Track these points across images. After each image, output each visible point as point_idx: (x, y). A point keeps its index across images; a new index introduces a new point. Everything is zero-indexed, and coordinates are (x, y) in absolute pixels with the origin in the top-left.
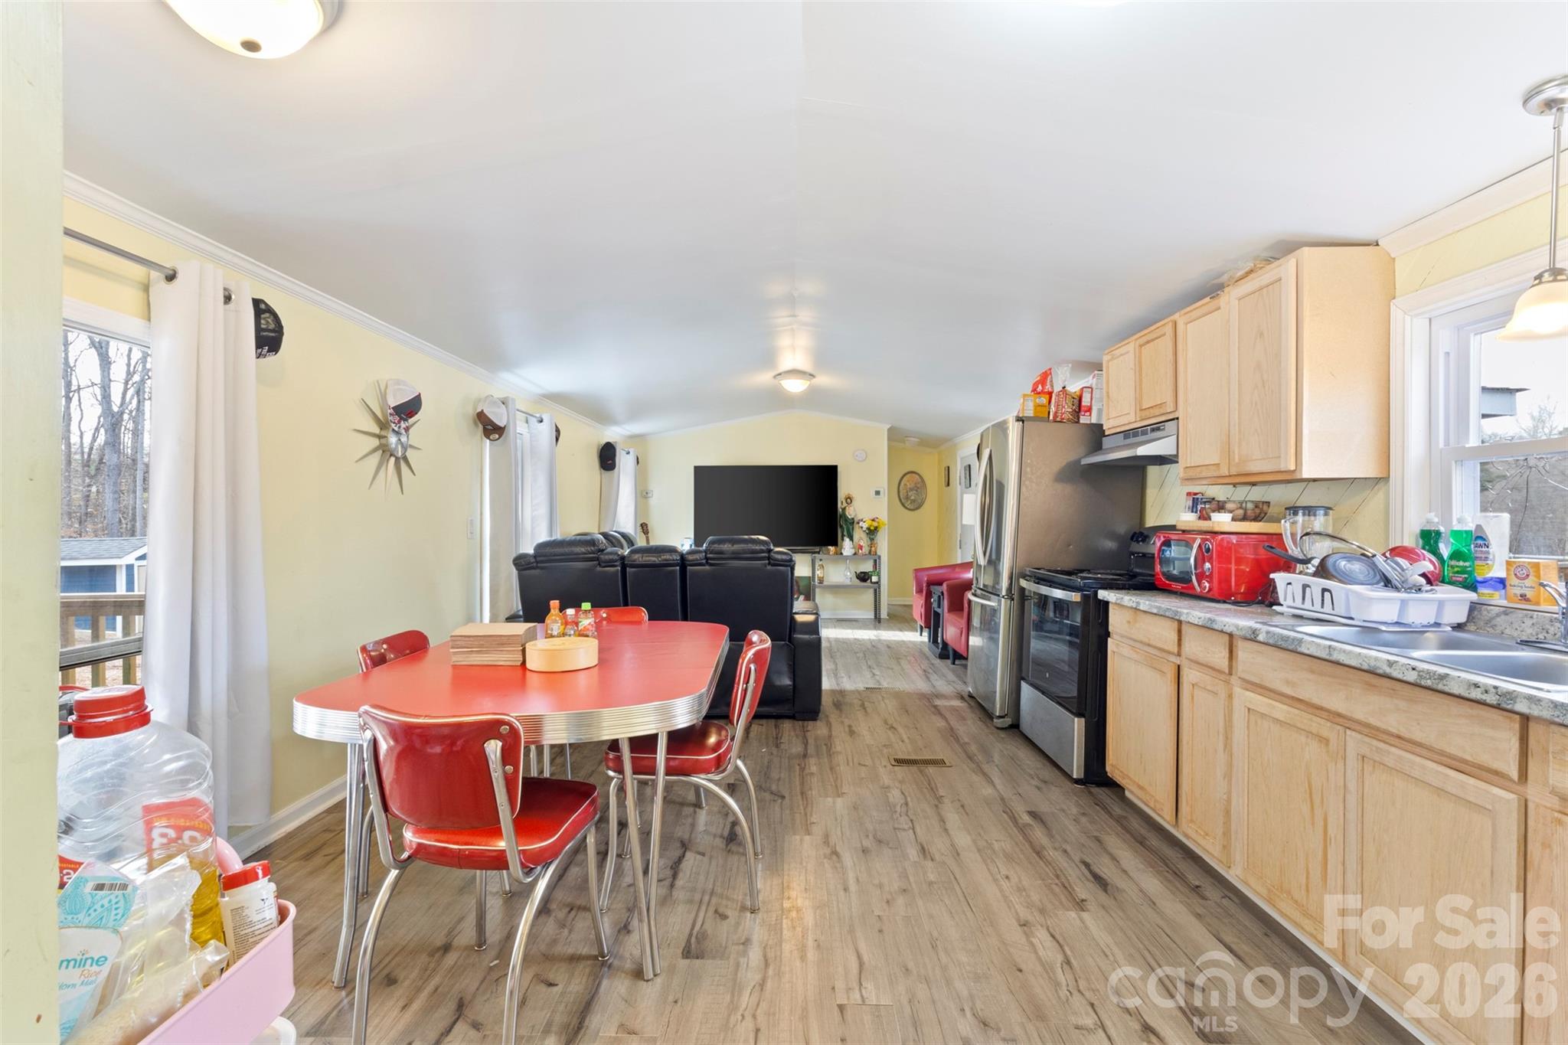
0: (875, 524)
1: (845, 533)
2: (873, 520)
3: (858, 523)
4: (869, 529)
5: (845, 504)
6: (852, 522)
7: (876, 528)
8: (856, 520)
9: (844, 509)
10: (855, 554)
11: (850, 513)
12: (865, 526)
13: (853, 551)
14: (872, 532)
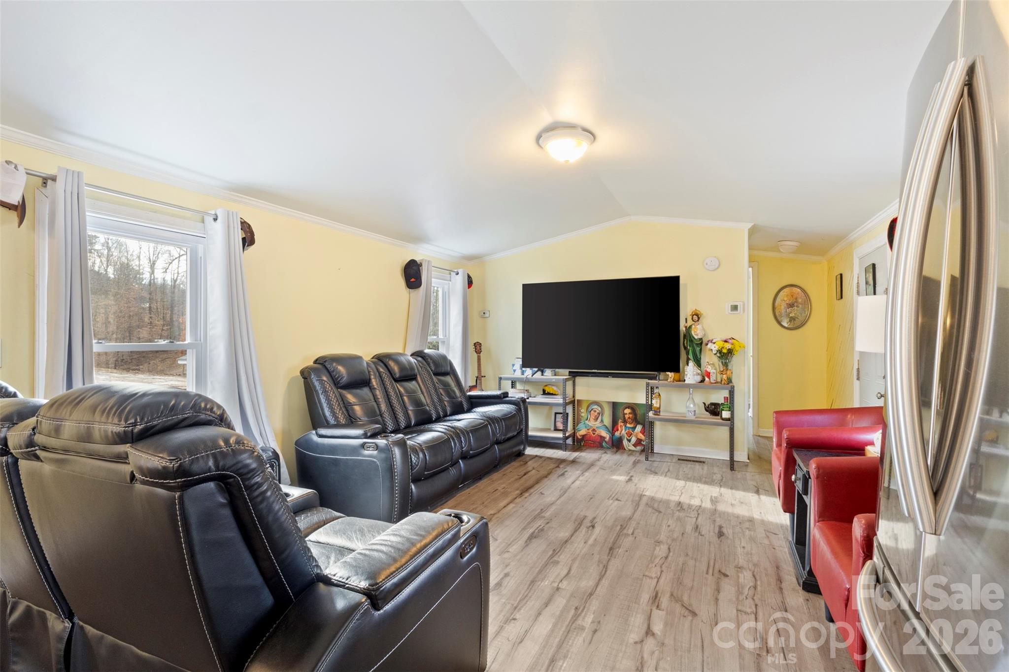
0: (728, 346)
1: (691, 356)
2: (726, 341)
3: (707, 344)
4: (720, 351)
5: (690, 322)
6: (700, 343)
7: (730, 352)
8: (705, 341)
9: (689, 329)
10: (703, 381)
11: (697, 333)
12: (714, 348)
13: (699, 378)
14: (725, 356)
